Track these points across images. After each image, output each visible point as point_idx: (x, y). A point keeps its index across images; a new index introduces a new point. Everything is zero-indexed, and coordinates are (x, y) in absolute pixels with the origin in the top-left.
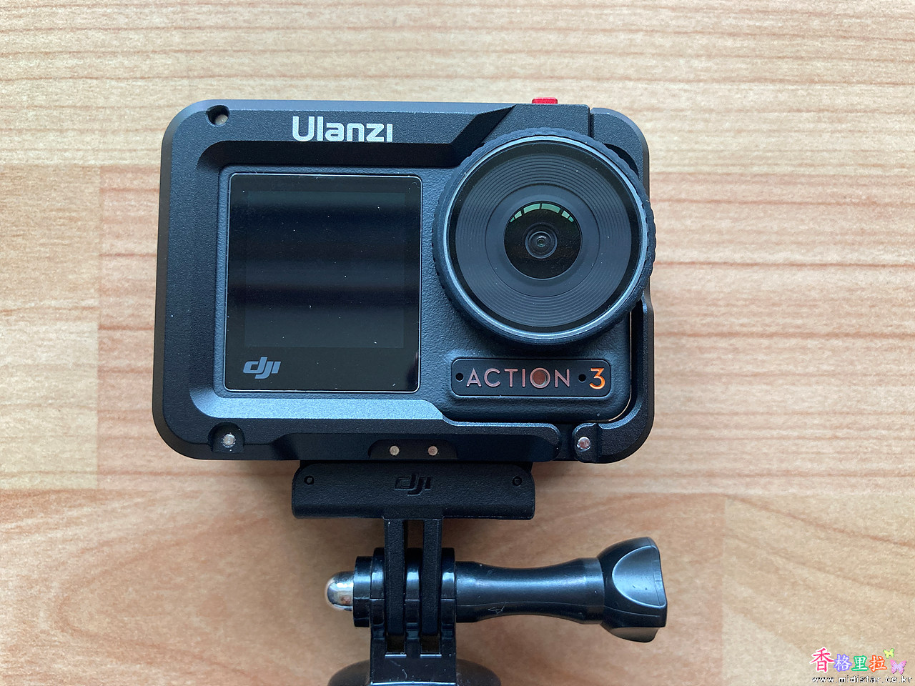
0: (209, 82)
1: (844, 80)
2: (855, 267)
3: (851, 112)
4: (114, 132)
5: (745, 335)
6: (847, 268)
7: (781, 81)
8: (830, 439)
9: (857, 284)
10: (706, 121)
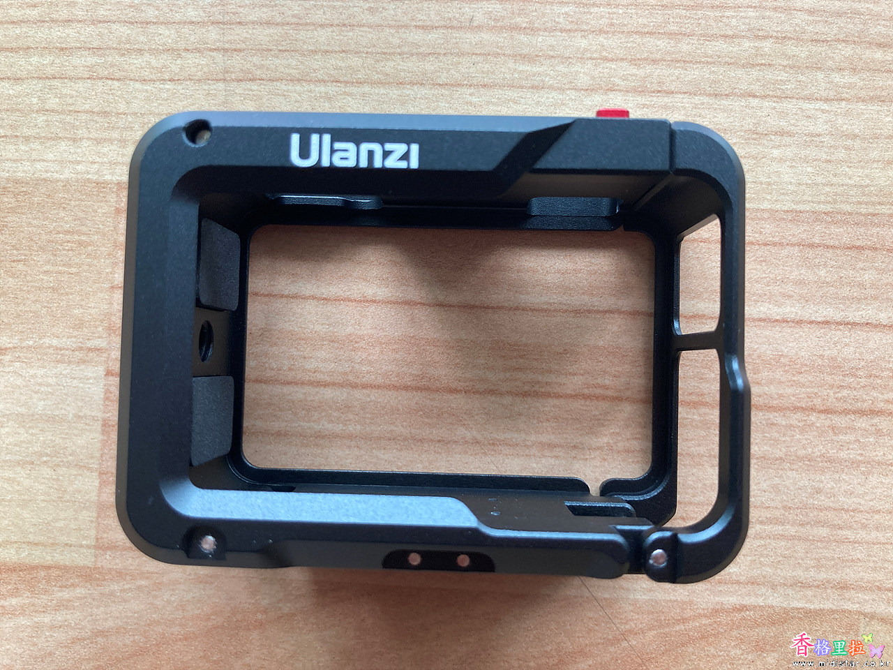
0: (248, 86)
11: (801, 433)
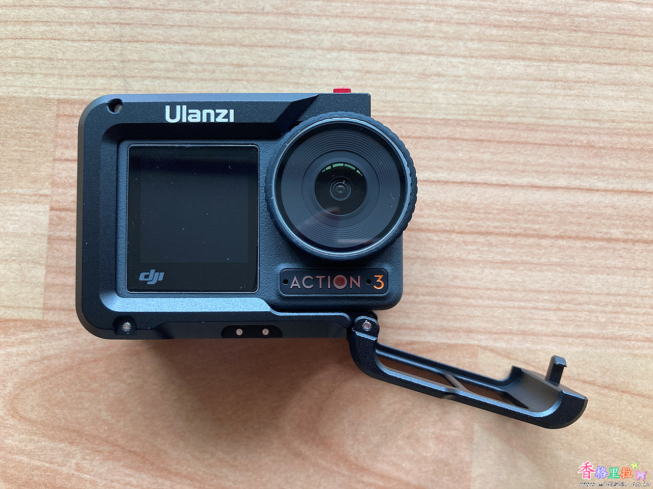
0: (134, 45)
1: (574, 60)
2: (577, 190)
3: (578, 82)
4: (68, 76)
5: (497, 234)
6: (571, 191)
7: (530, 59)
8: (555, 310)
9: (578, 202)
10: (476, 84)
11: (446, 245)
